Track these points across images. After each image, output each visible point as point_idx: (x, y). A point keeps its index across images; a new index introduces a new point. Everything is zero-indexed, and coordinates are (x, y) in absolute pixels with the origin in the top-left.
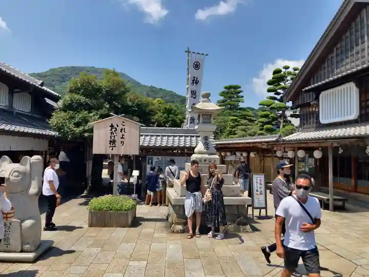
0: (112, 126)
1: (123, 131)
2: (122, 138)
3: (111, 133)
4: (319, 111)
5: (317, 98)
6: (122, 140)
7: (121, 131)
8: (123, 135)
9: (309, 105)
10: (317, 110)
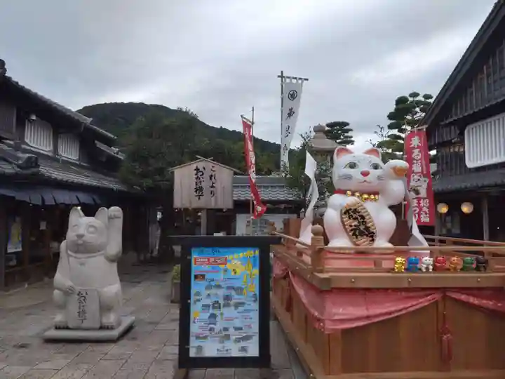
0: (197, 169)
1: (213, 178)
2: (212, 187)
3: (197, 178)
4: (464, 151)
5: (462, 134)
6: (212, 189)
7: (211, 179)
8: (213, 183)
9: (449, 143)
10: (462, 150)
